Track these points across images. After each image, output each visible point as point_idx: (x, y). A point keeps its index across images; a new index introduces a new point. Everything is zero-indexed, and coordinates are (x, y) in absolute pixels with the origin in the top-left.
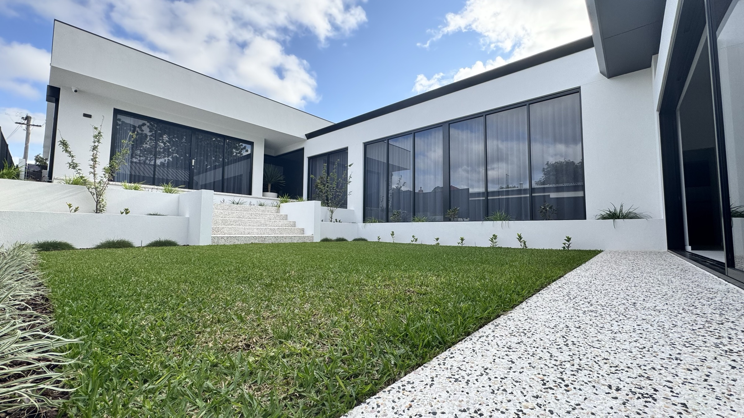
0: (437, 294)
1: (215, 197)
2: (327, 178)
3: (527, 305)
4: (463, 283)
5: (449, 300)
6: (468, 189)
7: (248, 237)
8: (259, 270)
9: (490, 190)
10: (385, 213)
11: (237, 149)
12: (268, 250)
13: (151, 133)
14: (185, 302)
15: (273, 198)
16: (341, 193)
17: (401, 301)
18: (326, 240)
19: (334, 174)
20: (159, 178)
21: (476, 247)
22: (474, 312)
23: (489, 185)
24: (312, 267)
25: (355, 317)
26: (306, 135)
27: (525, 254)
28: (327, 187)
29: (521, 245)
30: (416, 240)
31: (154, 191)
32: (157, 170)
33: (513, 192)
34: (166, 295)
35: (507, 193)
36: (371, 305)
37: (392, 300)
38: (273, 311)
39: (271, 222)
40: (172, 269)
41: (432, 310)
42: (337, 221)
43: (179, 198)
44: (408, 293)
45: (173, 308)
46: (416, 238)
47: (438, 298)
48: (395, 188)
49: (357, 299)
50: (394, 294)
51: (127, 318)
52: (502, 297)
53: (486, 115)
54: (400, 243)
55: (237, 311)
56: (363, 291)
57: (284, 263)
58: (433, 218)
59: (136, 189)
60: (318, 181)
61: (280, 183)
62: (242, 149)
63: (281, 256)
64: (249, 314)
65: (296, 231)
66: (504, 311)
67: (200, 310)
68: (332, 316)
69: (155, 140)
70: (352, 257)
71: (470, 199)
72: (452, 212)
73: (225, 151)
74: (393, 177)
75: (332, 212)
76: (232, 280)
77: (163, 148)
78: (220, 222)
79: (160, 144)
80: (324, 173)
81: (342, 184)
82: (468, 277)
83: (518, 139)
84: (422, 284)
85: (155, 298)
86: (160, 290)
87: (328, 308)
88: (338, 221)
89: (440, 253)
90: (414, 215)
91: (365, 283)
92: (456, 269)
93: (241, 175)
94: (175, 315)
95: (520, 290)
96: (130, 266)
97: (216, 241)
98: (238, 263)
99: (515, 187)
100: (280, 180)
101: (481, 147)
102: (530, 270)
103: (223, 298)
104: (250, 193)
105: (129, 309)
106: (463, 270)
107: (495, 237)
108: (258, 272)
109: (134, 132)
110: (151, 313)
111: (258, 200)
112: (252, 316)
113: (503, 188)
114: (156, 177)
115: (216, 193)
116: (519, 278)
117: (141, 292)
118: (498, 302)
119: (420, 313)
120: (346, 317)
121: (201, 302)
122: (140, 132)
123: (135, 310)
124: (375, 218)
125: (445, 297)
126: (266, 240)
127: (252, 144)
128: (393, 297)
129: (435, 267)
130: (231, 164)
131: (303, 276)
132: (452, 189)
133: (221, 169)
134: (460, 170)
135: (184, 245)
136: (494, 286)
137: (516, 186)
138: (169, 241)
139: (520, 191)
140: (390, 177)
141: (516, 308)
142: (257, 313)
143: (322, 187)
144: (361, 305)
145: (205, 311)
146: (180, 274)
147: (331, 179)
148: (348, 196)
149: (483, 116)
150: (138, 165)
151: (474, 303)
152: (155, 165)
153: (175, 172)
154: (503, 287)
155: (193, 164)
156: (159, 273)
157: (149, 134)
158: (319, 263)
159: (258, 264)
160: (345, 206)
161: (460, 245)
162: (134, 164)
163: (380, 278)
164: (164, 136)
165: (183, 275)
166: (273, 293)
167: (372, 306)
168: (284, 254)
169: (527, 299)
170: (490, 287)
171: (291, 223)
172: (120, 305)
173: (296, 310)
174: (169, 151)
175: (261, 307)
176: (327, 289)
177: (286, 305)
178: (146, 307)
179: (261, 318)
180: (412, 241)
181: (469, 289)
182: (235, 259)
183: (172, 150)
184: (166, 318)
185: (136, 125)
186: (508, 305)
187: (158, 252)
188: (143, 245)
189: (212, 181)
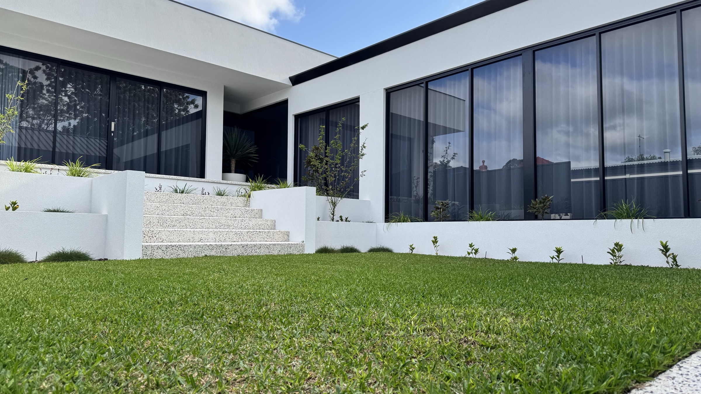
0: (515, 349)
1: (147, 181)
2: (326, 149)
3: (680, 372)
4: (561, 330)
5: (537, 359)
6: (569, 163)
7: (200, 246)
8: (218, 301)
9: (608, 163)
10: (421, 205)
11: (180, 105)
12: (232, 267)
13: (49, 82)
14: (104, 353)
15: (239, 183)
16: (349, 173)
17: (453, 358)
18: (324, 251)
19: (336, 142)
20: (61, 153)
21: (584, 265)
22: (582, 382)
23: (607, 155)
24: (303, 296)
25: (376, 385)
26: (291, 78)
27: (675, 277)
28: (326, 164)
29: (668, 262)
30: (476, 251)
31: (55, 172)
32: (58, 139)
33: (651, 167)
34: (76, 341)
35: (641, 168)
36: (402, 364)
37: (438, 357)
38: (241, 371)
39: (237, 222)
40: (84, 298)
41: (508, 376)
42: (342, 220)
43: (92, 183)
44: (465, 345)
45: (88, 363)
46: (475, 247)
47: (517, 354)
48: (439, 163)
49: (379, 354)
50: (441, 346)
51: (20, 378)
52: (634, 357)
53: (600, 33)
54: (448, 257)
55: (186, 368)
56: (388, 339)
57: (259, 290)
58: (506, 214)
59: (26, 170)
60: (312, 154)
61: (250, 158)
62: (188, 103)
63: (252, 276)
64: (204, 374)
65: (276, 237)
66: (637, 382)
67: (128, 367)
68: (338, 382)
69: (55, 92)
70: (368, 279)
71: (572, 180)
72: (541, 202)
73: (162, 106)
74: (435, 145)
75: (334, 204)
76: (176, 318)
77: (68, 104)
78: (156, 221)
79: (63, 98)
80: (320, 141)
81: (350, 158)
82: (571, 319)
83: (661, 75)
84: (489, 329)
85: (61, 345)
86: (67, 333)
87: (330, 368)
88: (344, 218)
89: (519, 275)
90: (472, 208)
91: (391, 324)
92: (549, 304)
93: (188, 146)
94: (90, 374)
95: (666, 345)
96: (21, 292)
97: (148, 253)
98: (184, 289)
99: (654, 158)
100: (250, 153)
101: (592, 90)
102: (685, 309)
103: (163, 347)
104: (202, 175)
105: (22, 362)
106: (562, 306)
107: (618, 247)
108: (217, 304)
109: (23, 80)
110: (56, 370)
111: (215, 185)
112: (209, 378)
113: (632, 160)
114: (57, 150)
115: (148, 175)
116: (664, 321)
117: (39, 336)
118: (626, 366)
119: (486, 380)
120: (362, 384)
121: (129, 353)
122: (32, 79)
123: (31, 364)
124: (405, 215)
125: (530, 353)
126: (228, 250)
127: (203, 94)
128: (439, 351)
129: (511, 300)
130: (171, 127)
131: (289, 311)
132: (539, 163)
133: (156, 136)
134: (554, 131)
135: (100, 260)
136: (619, 336)
137: (657, 156)
138: (78, 253)
139: (664, 166)
140: (430, 145)
141: (660, 377)
142: (216, 373)
143: (316, 163)
144: (386, 363)
145: (136, 369)
146: (95, 307)
147: (332, 151)
148: (360, 178)
149: (594, 35)
150: (30, 131)
151: (582, 365)
152: (55, 131)
153: (85, 142)
154: (635, 339)
155: (113, 129)
156: (64, 305)
157: (46, 83)
158: (313, 291)
159: (216, 291)
160: (355, 194)
161: (555, 261)
162: (24, 131)
163: (415, 317)
164: (69, 86)
165: (100, 308)
166: (242, 340)
167: (403, 366)
168: (258, 274)
169: (679, 360)
170: (611, 338)
171: (269, 223)
172: (9, 357)
173: (279, 370)
174: (75, 110)
175: (223, 364)
176: (328, 335)
177: (263, 361)
178: (47, 360)
179: (224, 382)
180: (469, 254)
181: (572, 339)
182: (179, 282)
183: (81, 107)
184: (77, 378)
185: (27, 69)
186: (645, 372)
187: (61, 271)
188: (38, 259)
189: (142, 155)
